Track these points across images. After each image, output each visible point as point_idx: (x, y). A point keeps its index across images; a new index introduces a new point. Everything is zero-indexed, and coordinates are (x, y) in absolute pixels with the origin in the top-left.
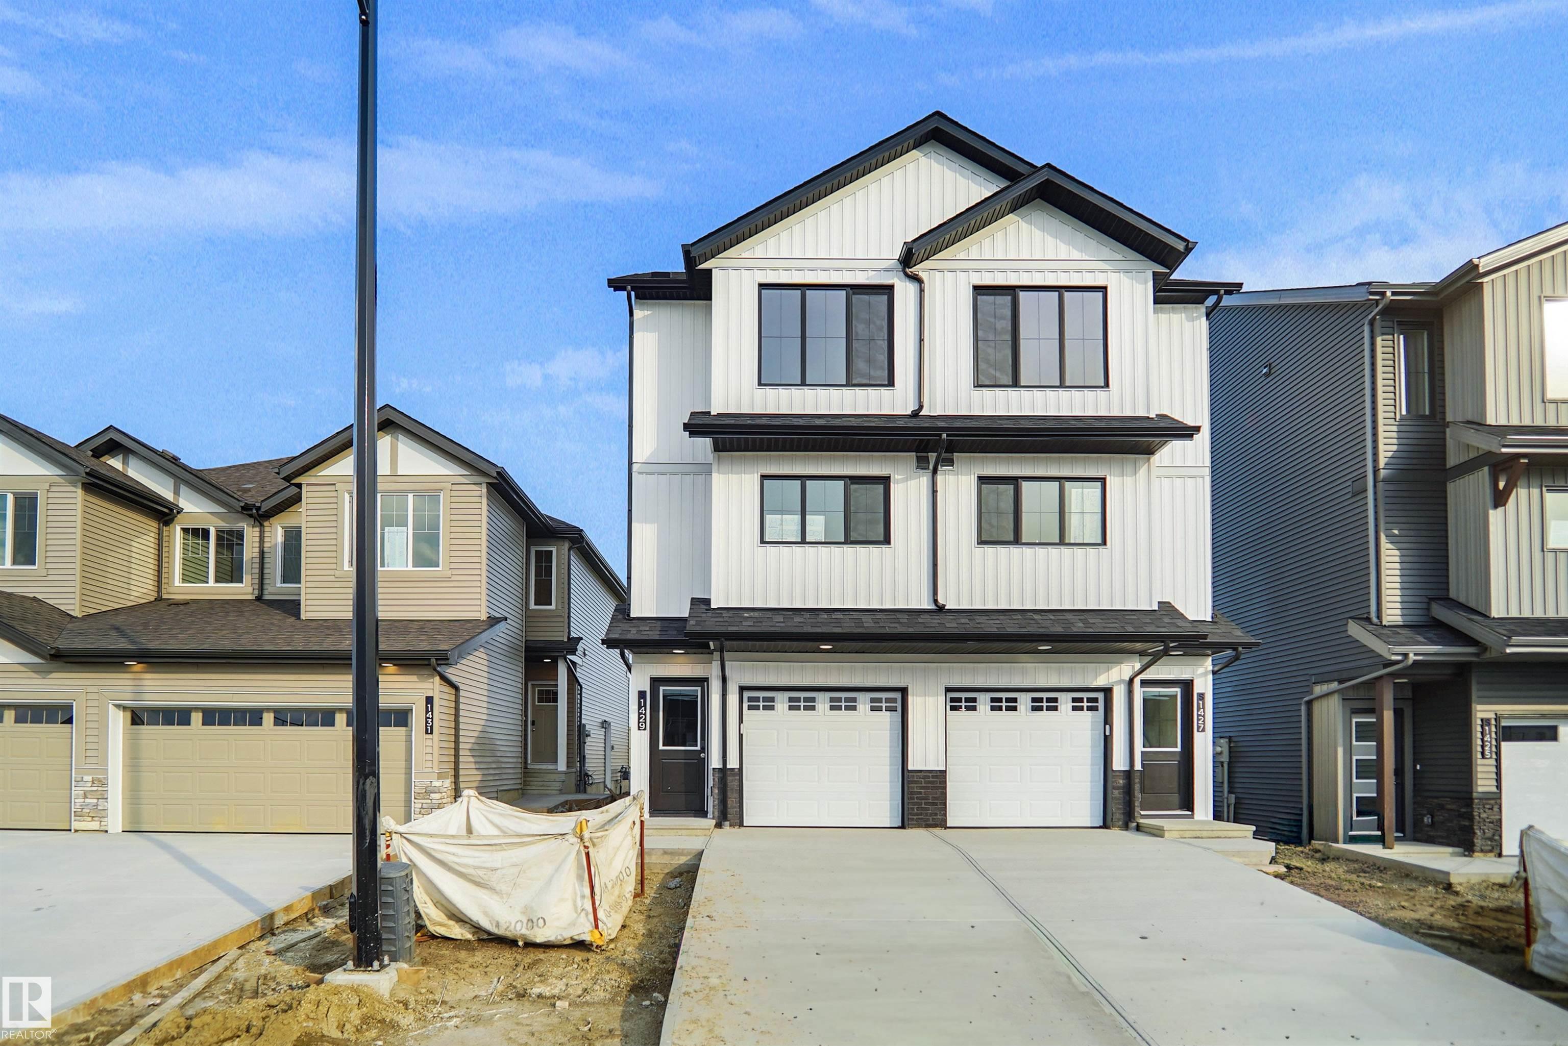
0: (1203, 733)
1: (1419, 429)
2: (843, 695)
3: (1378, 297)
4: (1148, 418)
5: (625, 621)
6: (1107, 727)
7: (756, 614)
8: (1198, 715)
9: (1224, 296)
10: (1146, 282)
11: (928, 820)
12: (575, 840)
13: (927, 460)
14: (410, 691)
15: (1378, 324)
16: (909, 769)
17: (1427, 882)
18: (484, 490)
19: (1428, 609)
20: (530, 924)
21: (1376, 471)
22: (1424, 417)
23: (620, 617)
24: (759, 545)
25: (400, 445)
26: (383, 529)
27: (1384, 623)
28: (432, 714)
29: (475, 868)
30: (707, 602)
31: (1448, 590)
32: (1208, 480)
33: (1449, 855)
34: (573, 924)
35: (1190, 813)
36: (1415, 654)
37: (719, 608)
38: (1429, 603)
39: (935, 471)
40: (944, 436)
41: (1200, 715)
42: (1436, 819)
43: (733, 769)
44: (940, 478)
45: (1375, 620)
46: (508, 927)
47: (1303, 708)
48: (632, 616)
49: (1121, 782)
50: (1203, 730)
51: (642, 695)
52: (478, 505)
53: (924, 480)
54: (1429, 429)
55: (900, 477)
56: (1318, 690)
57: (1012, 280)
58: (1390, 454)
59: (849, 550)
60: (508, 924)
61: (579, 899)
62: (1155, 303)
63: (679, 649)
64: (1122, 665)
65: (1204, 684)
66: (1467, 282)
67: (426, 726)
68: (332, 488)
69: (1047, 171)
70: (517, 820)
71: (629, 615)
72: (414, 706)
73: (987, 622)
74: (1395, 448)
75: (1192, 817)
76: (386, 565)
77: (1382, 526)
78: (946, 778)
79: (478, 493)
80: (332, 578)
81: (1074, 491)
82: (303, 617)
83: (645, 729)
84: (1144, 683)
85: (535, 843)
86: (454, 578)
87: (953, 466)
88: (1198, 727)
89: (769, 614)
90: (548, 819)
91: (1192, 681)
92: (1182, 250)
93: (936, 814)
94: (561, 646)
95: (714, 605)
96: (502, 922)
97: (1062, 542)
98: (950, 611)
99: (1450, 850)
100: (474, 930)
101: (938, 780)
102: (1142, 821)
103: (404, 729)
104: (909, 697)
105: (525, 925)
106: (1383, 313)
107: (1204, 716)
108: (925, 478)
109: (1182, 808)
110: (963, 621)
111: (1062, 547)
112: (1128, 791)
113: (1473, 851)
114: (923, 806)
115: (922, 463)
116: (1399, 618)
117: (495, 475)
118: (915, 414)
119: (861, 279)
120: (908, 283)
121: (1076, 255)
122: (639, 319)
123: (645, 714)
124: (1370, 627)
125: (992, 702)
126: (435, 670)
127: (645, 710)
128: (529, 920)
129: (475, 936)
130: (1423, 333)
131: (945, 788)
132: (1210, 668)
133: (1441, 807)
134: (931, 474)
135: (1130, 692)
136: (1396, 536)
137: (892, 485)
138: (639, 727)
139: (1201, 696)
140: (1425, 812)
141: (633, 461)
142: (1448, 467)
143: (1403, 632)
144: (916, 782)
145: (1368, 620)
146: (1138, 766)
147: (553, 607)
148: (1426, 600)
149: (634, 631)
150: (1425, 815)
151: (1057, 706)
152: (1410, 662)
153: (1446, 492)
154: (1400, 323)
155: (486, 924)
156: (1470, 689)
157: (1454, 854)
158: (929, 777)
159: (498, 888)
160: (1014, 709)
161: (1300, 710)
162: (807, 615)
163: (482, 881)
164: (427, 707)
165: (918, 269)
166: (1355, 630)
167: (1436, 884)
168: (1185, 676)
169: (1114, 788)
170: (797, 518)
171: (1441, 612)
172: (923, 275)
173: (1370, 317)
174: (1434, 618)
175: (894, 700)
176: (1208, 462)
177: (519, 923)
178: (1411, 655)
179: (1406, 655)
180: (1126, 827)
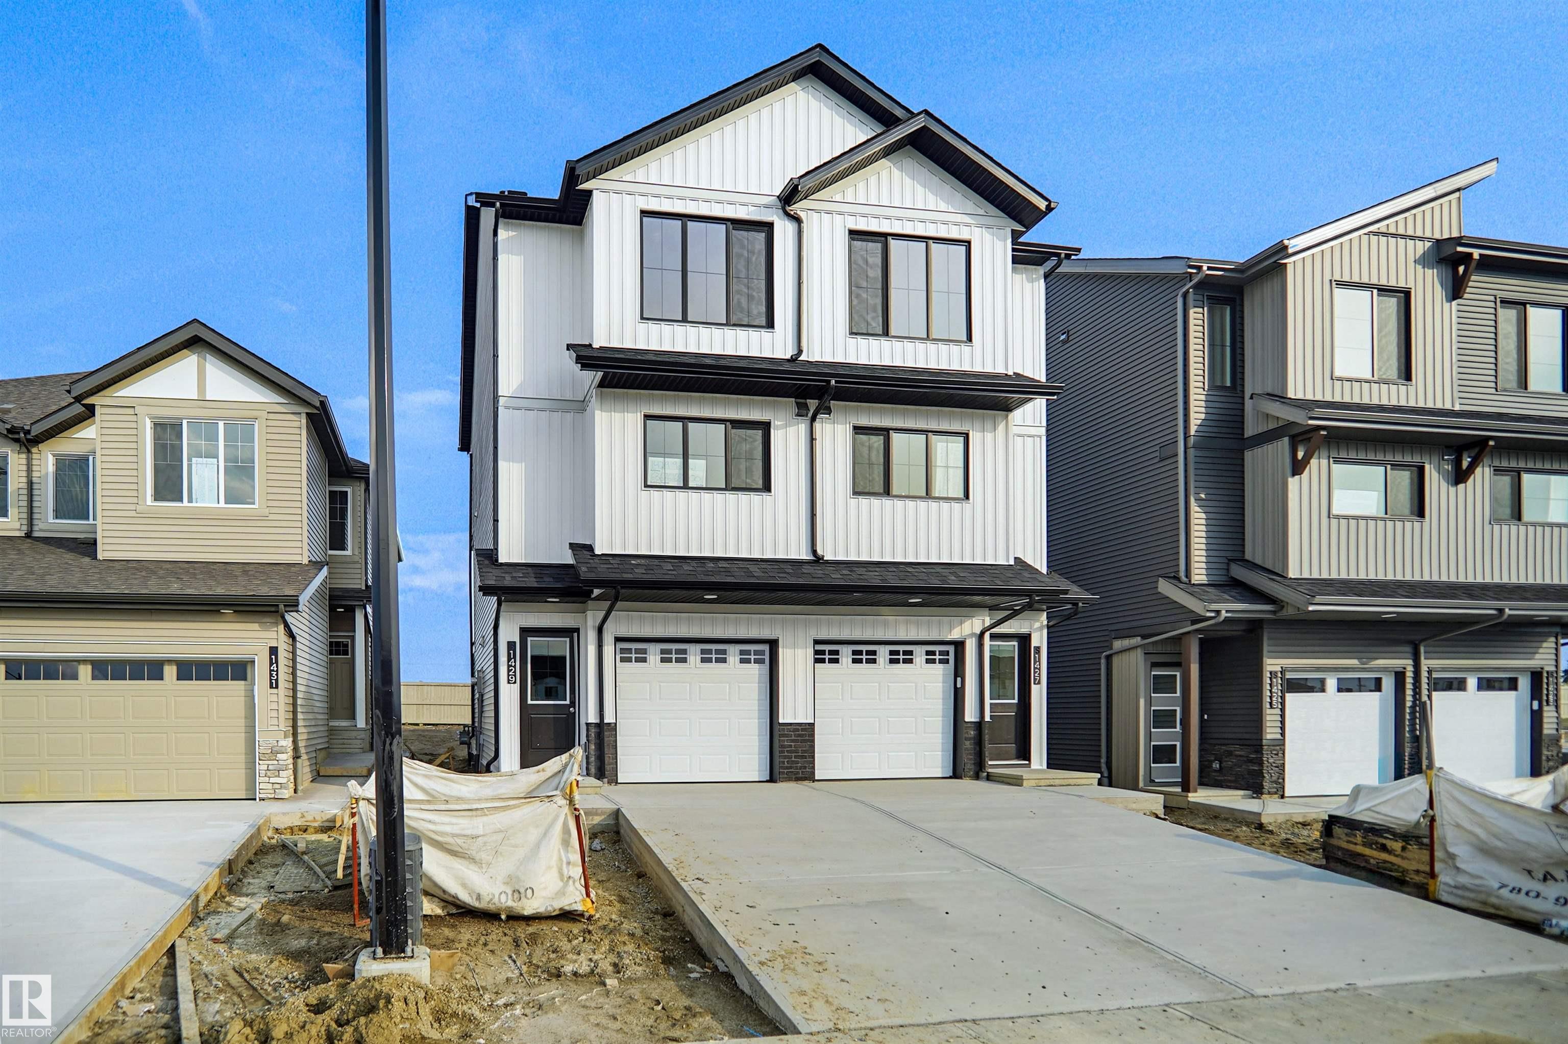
0: (1038, 686)
1: (1222, 399)
2: (714, 647)
3: (1194, 271)
4: (1006, 375)
5: (494, 567)
6: (959, 679)
7: (643, 561)
8: (1035, 668)
9: (1064, 261)
10: (1005, 240)
11: (798, 773)
12: (564, 802)
13: (806, 407)
14: (250, 640)
15: (1191, 296)
16: (781, 721)
17: (1239, 823)
18: (304, 421)
19: (1228, 570)
20: (516, 895)
21: (1186, 436)
22: (1223, 388)
23: (487, 562)
24: (643, 489)
25: (208, 366)
26: (189, 460)
27: (1193, 582)
28: (277, 667)
29: (454, 835)
30: (590, 548)
31: (1244, 552)
32: (1044, 439)
33: (1240, 797)
34: (561, 893)
35: (1027, 762)
36: (1227, 611)
37: (603, 554)
38: (1228, 564)
39: (813, 419)
40: (833, 382)
41: (1037, 668)
42: (1224, 764)
43: (610, 724)
44: (817, 425)
45: (1184, 579)
46: (491, 900)
47: (1103, 661)
48: (500, 561)
49: (972, 733)
50: (1039, 683)
51: (511, 645)
52: (298, 437)
53: (802, 427)
54: (1230, 400)
55: (779, 423)
56: (1118, 644)
57: (884, 227)
58: (1199, 422)
59: (731, 497)
60: (491, 897)
61: (564, 866)
62: (1013, 262)
63: (555, 598)
64: (974, 619)
65: (1039, 639)
66: (1275, 262)
67: (271, 680)
68: (131, 411)
69: (924, 117)
70: (443, 781)
71: (497, 560)
72: (256, 657)
73: (866, 573)
74: (1203, 416)
75: (1029, 765)
76: (194, 500)
77: (1192, 490)
78: (814, 731)
79: (297, 424)
80: (133, 514)
81: (939, 445)
82: (100, 556)
83: (515, 682)
84: (993, 637)
85: (519, 807)
86: (271, 517)
87: (829, 414)
88: (1035, 680)
89: (656, 562)
90: (477, 780)
91: (1030, 635)
92: (1044, 210)
93: (805, 767)
94: (360, 595)
95: (598, 551)
96: (484, 894)
97: (928, 494)
98: (827, 562)
99: (1241, 792)
100: (442, 904)
101: (806, 732)
102: (990, 770)
103: (243, 682)
104: (780, 650)
105: (510, 896)
106: (1196, 287)
107: (1039, 669)
108: (803, 425)
109: (1018, 757)
110: (845, 572)
111: (930, 501)
112: (979, 742)
113: (1262, 794)
114: (793, 759)
115: (802, 410)
116: (1204, 578)
117: (318, 404)
118: (793, 360)
119: (742, 213)
120: (787, 222)
121: (943, 206)
122: (503, 240)
123: (515, 667)
124: (1182, 586)
125: (853, 655)
126: (283, 617)
127: (515, 662)
128: (514, 891)
129: (445, 911)
130: (1226, 309)
131: (813, 741)
132: (1045, 623)
133: (1230, 754)
134: (809, 422)
135: (980, 645)
136: (1203, 500)
137: (772, 431)
138: (509, 680)
139: (1038, 650)
140: (1213, 759)
141: (500, 394)
142: (1246, 436)
143: (1210, 590)
144: (786, 736)
145: (1178, 579)
146: (987, 718)
147: (348, 552)
148: (1226, 561)
149: (508, 578)
150: (1214, 761)
151: (912, 659)
152: (1222, 618)
153: (1243, 459)
154: (1209, 298)
155: (465, 897)
156: (1262, 644)
157: (1244, 797)
158: (798, 730)
159: (477, 858)
160: (874, 661)
161: (1100, 663)
162: (694, 563)
163: (460, 850)
164: (271, 659)
165: (797, 208)
166: (1165, 587)
167: (1248, 825)
168: (1024, 630)
169: (966, 739)
170: (679, 461)
171: (1238, 572)
172: (802, 215)
173: (1184, 289)
174: (1232, 577)
175: (762, 653)
176: (1044, 423)
177: (503, 894)
178: (1223, 612)
179: (1218, 612)
180: (977, 777)
